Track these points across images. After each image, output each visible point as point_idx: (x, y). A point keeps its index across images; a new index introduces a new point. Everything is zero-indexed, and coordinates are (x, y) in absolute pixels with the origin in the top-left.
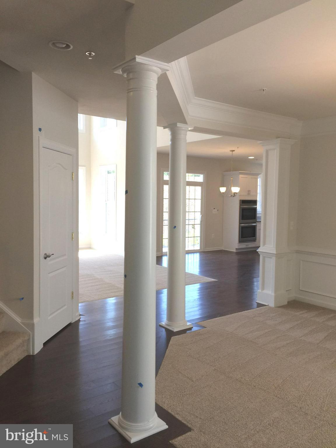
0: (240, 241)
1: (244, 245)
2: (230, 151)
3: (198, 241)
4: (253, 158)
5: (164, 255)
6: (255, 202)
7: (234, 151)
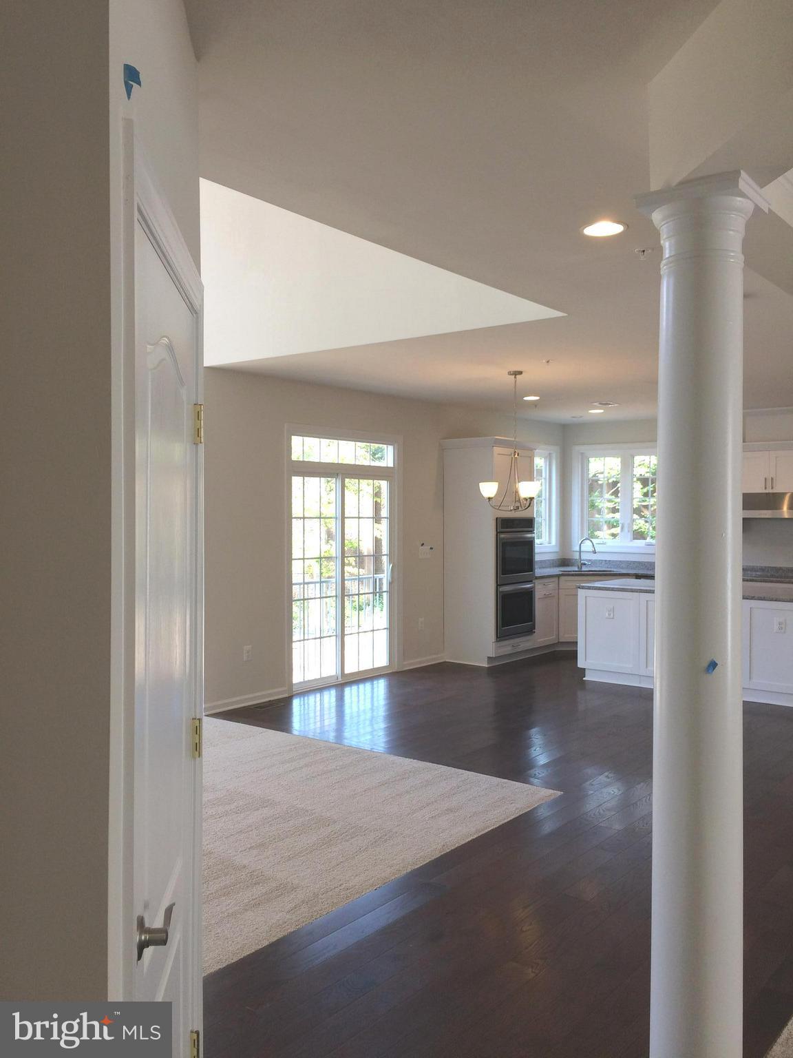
0: (501, 636)
1: (508, 647)
2: (510, 373)
3: (382, 639)
4: (537, 398)
5: (295, 695)
6: (529, 523)
7: (520, 373)
